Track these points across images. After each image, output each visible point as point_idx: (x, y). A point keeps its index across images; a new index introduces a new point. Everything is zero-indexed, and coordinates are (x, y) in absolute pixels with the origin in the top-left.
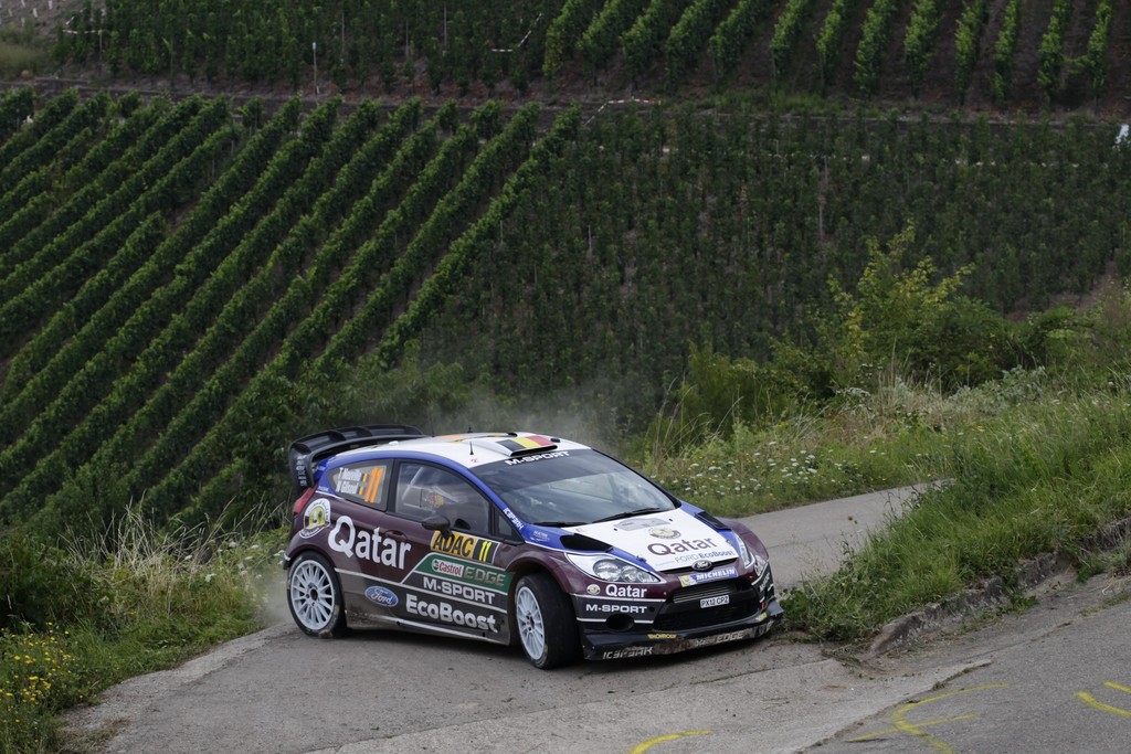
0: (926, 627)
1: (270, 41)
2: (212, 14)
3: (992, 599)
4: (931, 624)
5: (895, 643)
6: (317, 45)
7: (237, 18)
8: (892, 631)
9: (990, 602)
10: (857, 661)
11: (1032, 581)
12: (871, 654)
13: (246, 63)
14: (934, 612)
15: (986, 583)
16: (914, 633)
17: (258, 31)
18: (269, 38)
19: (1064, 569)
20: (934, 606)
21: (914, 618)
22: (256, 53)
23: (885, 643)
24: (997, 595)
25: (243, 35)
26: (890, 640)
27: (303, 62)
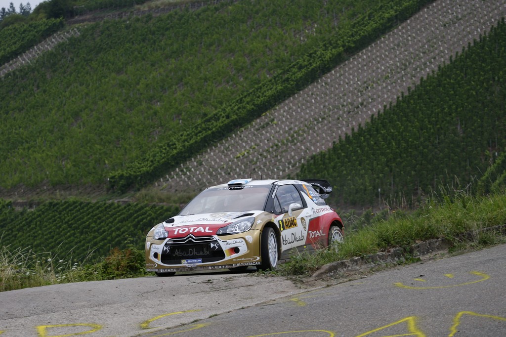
0: (350, 268)
1: (361, 188)
2: (339, 178)
3: (395, 258)
4: (353, 268)
5: (328, 274)
6: (381, 190)
7: (348, 180)
8: (327, 268)
9: (394, 260)
10: (302, 281)
11: (423, 252)
12: (311, 279)
13: (351, 198)
14: (356, 261)
15: (392, 250)
16: (342, 271)
17: (357, 185)
18: (361, 187)
19: (445, 248)
20: (356, 258)
21: (342, 262)
22: (356, 193)
23: (322, 274)
24: (399, 257)
25: (350, 186)
26: (325, 272)
27: (375, 197)
